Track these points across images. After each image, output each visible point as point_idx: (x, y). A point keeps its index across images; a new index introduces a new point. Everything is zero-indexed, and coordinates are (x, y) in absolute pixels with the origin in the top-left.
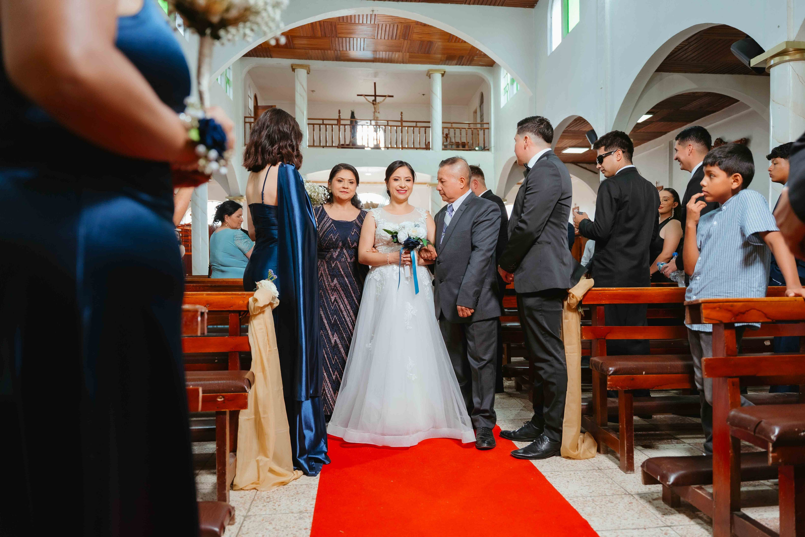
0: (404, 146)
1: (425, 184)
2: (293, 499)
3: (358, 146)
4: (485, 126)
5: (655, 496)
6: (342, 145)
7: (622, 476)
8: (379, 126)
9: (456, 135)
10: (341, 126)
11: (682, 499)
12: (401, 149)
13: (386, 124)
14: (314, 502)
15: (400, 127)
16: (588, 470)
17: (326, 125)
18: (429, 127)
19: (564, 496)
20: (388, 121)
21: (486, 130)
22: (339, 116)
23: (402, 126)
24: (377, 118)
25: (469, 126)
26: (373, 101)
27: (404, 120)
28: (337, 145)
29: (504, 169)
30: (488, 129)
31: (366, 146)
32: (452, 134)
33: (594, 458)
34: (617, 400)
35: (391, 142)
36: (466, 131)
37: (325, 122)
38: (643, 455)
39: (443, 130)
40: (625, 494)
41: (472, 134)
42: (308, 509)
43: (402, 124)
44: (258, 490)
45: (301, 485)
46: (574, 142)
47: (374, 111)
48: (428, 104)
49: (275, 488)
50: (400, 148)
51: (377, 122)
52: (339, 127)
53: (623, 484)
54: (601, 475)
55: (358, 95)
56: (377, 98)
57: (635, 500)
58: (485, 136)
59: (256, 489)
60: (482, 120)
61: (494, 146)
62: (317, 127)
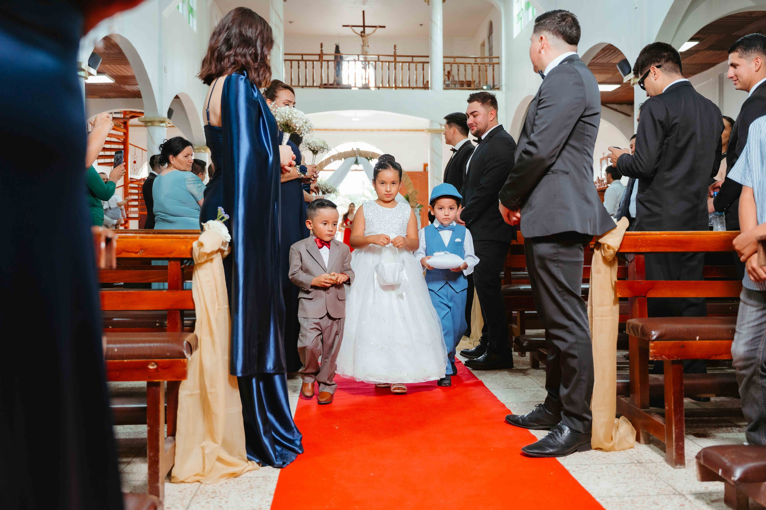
0: (398, 86)
1: (423, 130)
2: (244, 494)
3: (344, 85)
4: (495, 61)
5: (714, 497)
6: (325, 84)
7: (669, 471)
8: (369, 62)
9: (460, 72)
10: (324, 63)
11: (751, 501)
12: (394, 89)
13: (377, 60)
14: (271, 499)
15: (393, 63)
16: (625, 463)
17: (306, 61)
18: (428, 63)
19: (593, 495)
20: (379, 56)
21: (495, 65)
22: (322, 50)
23: (395, 62)
24: (366, 52)
25: (476, 61)
26: (361, 32)
27: (398, 54)
28: (319, 85)
29: (518, 111)
30: (498, 64)
31: (353, 85)
32: (454, 72)
33: (632, 449)
34: (660, 377)
35: (382, 80)
36: (472, 66)
37: (305, 58)
38: (696, 445)
39: (444, 66)
40: (674, 494)
41: (479, 71)
42: (263, 507)
43: (395, 59)
44: (201, 483)
45: (257, 478)
46: (603, 77)
47: (362, 44)
48: (427, 37)
49: (223, 481)
50: (393, 87)
51: (366, 58)
52: (322, 64)
53: (671, 482)
54: (642, 470)
55: (344, 26)
56: (366, 28)
57: (687, 501)
58: (495, 72)
59: (199, 481)
60: (491, 53)
61: (506, 85)
62: (295, 64)
